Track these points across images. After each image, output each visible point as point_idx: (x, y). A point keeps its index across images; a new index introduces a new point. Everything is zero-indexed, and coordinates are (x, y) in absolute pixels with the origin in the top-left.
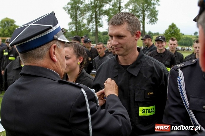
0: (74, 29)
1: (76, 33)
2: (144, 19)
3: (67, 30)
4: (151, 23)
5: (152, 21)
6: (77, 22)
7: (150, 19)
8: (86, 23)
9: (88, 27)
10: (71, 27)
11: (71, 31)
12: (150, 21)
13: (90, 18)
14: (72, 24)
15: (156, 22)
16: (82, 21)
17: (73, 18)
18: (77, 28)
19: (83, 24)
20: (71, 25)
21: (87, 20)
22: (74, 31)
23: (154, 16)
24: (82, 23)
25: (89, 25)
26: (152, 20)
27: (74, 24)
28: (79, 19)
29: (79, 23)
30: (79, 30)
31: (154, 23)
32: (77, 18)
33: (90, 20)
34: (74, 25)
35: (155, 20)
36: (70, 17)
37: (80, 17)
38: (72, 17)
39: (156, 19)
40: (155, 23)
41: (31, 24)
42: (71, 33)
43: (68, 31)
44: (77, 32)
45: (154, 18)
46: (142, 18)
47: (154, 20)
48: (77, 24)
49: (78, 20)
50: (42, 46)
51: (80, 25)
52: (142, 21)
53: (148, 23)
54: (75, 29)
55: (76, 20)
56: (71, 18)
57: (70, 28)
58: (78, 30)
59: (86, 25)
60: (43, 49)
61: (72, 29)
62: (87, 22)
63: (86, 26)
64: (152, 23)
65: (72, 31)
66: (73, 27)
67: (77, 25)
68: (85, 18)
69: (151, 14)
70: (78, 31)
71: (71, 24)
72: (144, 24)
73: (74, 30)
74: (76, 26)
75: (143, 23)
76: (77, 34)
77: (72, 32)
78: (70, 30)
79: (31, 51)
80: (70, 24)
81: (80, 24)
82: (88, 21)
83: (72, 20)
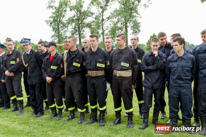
2: (126, 31)
4: (134, 34)
14: (55, 36)
16: (64, 33)
19: (65, 37)
20: (54, 38)
23: (136, 27)
27: (57, 36)
31: (137, 34)
33: (74, 32)
35: (138, 31)
36: (52, 30)
37: (62, 30)
38: (55, 30)
39: (139, 30)
47: (136, 31)
53: (131, 34)
55: (59, 33)
57: (53, 40)
67: (60, 38)
69: (134, 25)
80: (53, 36)
81: (62, 36)
82: (72, 33)
83: (55, 32)
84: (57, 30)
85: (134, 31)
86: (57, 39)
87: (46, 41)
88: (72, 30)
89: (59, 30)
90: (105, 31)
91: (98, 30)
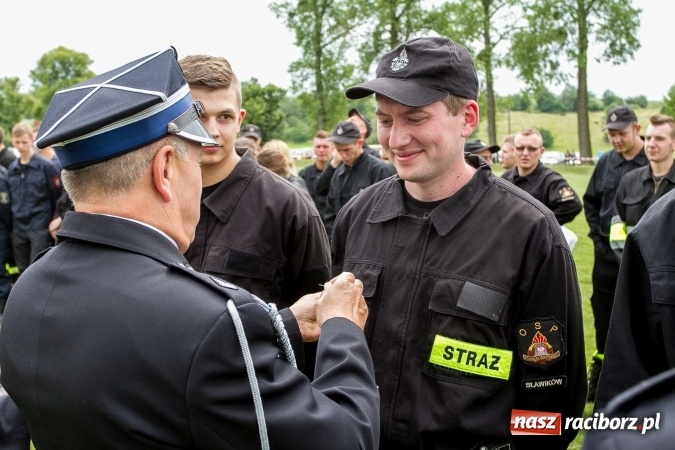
0: (309, 87)
1: (318, 102)
2: (583, 44)
3: (283, 92)
4: (612, 60)
5: (616, 52)
6: (322, 59)
7: (609, 42)
8: (357, 64)
9: (365, 76)
10: (301, 78)
11: (299, 93)
12: (609, 51)
13: (371, 44)
14: (304, 67)
15: (631, 54)
16: (340, 54)
17: (308, 43)
18: (323, 84)
19: (344, 68)
20: (298, 73)
21: (360, 51)
22: (310, 96)
24: (342, 62)
25: (366, 70)
26: (618, 48)
27: (310, 66)
28: (329, 47)
29: (329, 62)
30: (328, 90)
31: (625, 61)
32: (322, 44)
33: (372, 50)
34: (309, 71)
35: (627, 46)
36: (296, 41)
37: (334, 39)
38: (304, 42)
39: (632, 41)
40: (628, 57)
41: (104, 84)
42: (300, 102)
43: (289, 94)
44: (322, 98)
45: (624, 41)
46: (576, 42)
47: (623, 47)
48: (322, 68)
49: (324, 51)
50: (132, 154)
51: (334, 72)
52: (577, 52)
53: (598, 61)
54: (315, 88)
55: (319, 53)
56: (298, 44)
57: (294, 83)
58: (324, 92)
59: (356, 71)
60: (133, 161)
61: (301, 86)
62: (362, 58)
63: (356, 74)
64: (617, 58)
65: (304, 94)
66: (305, 79)
67: (323, 72)
68: (351, 42)
69: (612, 22)
70: (327, 95)
71: (297, 70)
72: (585, 64)
73: (309, 91)
74: (319, 75)
75: (579, 62)
76: (322, 104)
77: (303, 97)
78: (295, 89)
79: (96, 166)
80: (296, 66)
81: (333, 67)
82: (364, 55)
83: (303, 51)
84: (312, 42)
85: (613, 45)
86: (313, 79)
87: (273, 86)
88: (367, 43)
89: (319, 42)
90: (494, 45)
91: (468, 43)
